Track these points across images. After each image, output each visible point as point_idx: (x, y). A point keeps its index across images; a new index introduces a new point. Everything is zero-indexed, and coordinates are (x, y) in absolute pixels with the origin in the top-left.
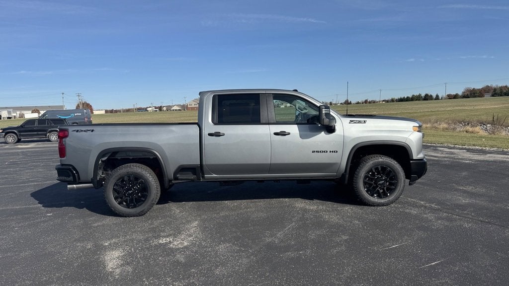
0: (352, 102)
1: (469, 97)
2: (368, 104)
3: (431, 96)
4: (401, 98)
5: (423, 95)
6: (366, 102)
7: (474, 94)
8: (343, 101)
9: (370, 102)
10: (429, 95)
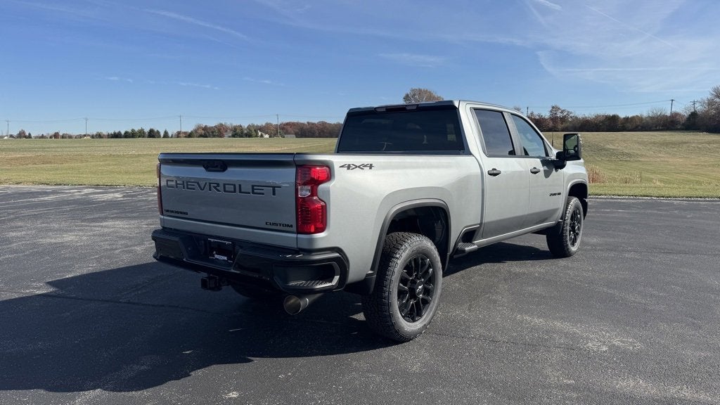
0: (32, 135)
1: (206, 137)
2: (60, 139)
3: (158, 132)
4: (115, 133)
5: (147, 130)
6: (56, 136)
7: (213, 132)
8: (15, 133)
9: (63, 137)
10: (156, 130)
